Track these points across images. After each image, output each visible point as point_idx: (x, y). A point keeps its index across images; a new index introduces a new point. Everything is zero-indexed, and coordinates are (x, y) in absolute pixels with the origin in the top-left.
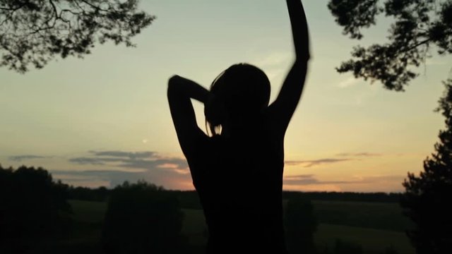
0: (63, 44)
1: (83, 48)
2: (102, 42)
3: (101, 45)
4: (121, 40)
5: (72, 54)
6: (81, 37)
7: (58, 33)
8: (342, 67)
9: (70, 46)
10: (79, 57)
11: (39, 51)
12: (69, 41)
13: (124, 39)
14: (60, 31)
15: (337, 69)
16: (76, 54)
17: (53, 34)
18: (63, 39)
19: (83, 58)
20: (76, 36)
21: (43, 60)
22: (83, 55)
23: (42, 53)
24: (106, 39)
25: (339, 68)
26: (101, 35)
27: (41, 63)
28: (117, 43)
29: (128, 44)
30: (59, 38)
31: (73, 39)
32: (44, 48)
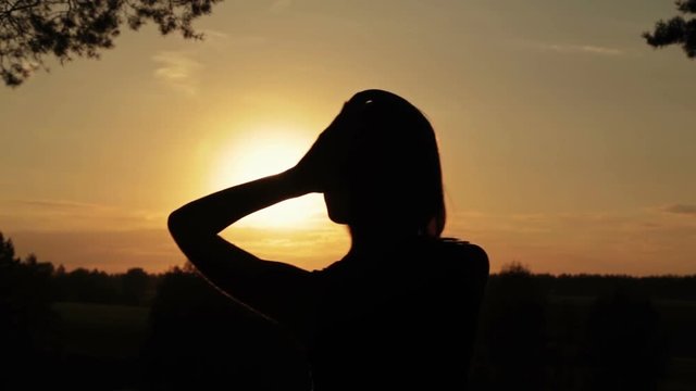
0: (59, 29)
1: (97, 35)
2: (136, 24)
3: (132, 31)
4: (172, 25)
5: (75, 48)
6: (92, 16)
7: (47, 8)
8: (657, 33)
9: (73, 31)
10: (90, 55)
11: (11, 50)
12: (69, 23)
13: (179, 23)
14: (50, 6)
15: (647, 36)
16: (85, 50)
17: (36, 13)
18: (58, 20)
19: (98, 56)
20: (82, 15)
21: (20, 70)
22: (98, 50)
23: (18, 54)
24: (143, 19)
25: (652, 34)
26: (133, 12)
27: (18, 76)
28: (165, 31)
29: (188, 34)
30: (50, 18)
31: (77, 20)
32: (22, 44)
